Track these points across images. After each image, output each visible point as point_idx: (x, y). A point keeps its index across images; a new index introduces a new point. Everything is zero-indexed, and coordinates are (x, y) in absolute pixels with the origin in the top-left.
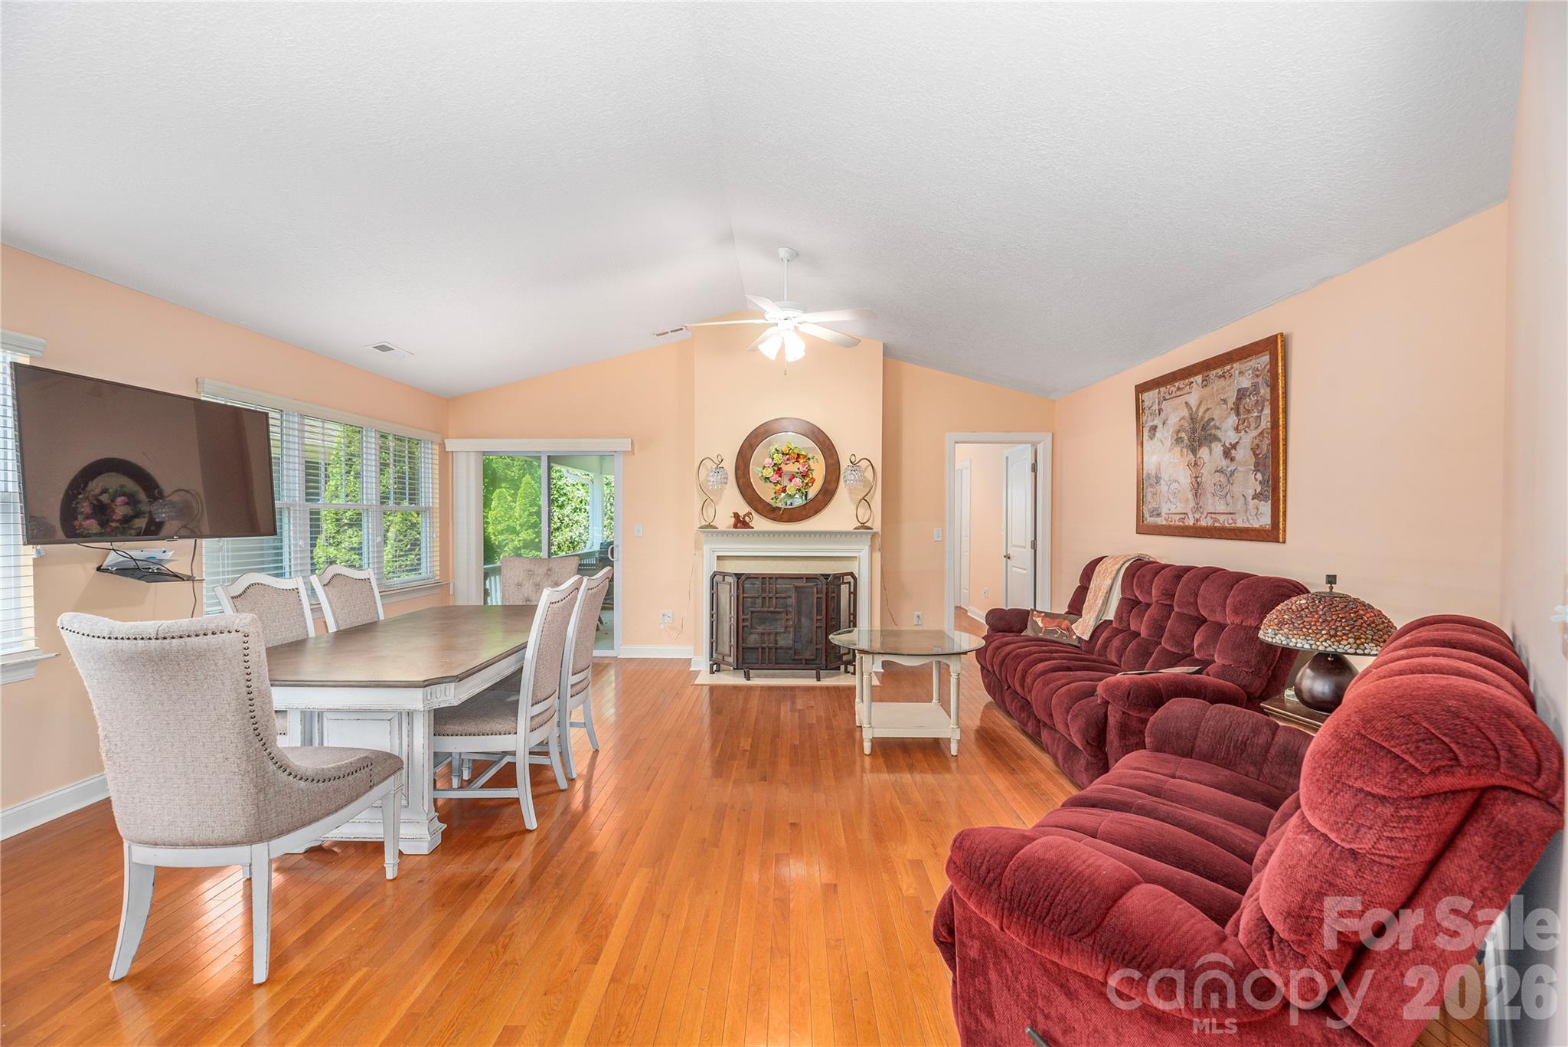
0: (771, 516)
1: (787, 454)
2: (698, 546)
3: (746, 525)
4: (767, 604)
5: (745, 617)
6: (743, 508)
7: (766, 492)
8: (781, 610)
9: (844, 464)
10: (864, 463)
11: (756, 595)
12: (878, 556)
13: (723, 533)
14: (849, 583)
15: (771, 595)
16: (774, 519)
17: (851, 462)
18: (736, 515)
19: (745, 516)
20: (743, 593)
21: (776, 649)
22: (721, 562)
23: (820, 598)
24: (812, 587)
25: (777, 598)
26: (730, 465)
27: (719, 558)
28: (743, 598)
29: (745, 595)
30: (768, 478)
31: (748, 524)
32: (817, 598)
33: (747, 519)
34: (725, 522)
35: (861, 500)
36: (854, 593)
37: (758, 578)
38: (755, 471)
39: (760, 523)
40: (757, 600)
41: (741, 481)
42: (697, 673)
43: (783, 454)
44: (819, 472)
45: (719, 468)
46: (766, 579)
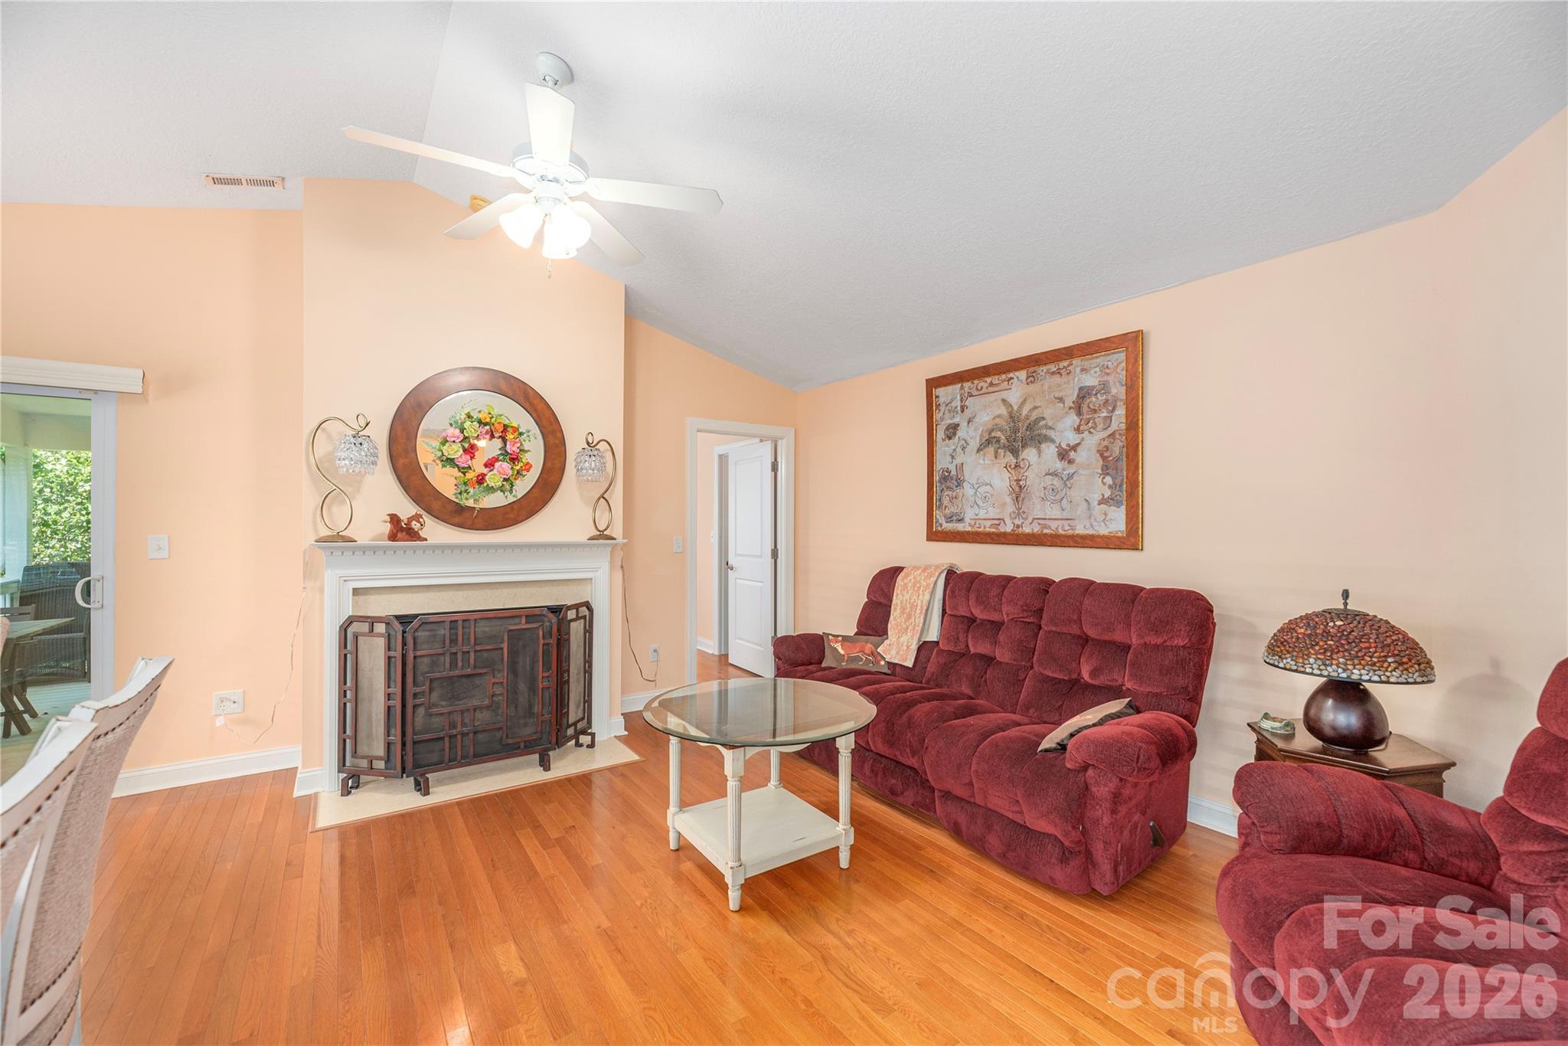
0: (457, 520)
1: (486, 424)
2: (310, 572)
3: (412, 535)
4: (460, 664)
5: (418, 690)
6: (406, 509)
7: (444, 481)
8: (485, 670)
9: (574, 445)
10: (603, 446)
11: (440, 651)
12: (619, 575)
13: (364, 549)
14: (584, 617)
15: (465, 649)
16: (461, 525)
17: (588, 443)
18: (394, 519)
19: (410, 520)
20: (415, 649)
21: (475, 733)
22: (361, 598)
23: (548, 644)
24: (538, 628)
25: (476, 651)
26: (379, 434)
27: (356, 592)
28: (415, 657)
29: (418, 653)
30: (452, 460)
31: (417, 533)
32: (544, 645)
33: (415, 525)
34: (370, 527)
35: (599, 499)
36: (589, 631)
37: (444, 621)
38: (427, 445)
39: (435, 531)
40: (442, 658)
41: (401, 462)
43: (480, 422)
44: (535, 453)
45: (358, 437)
46: (457, 625)
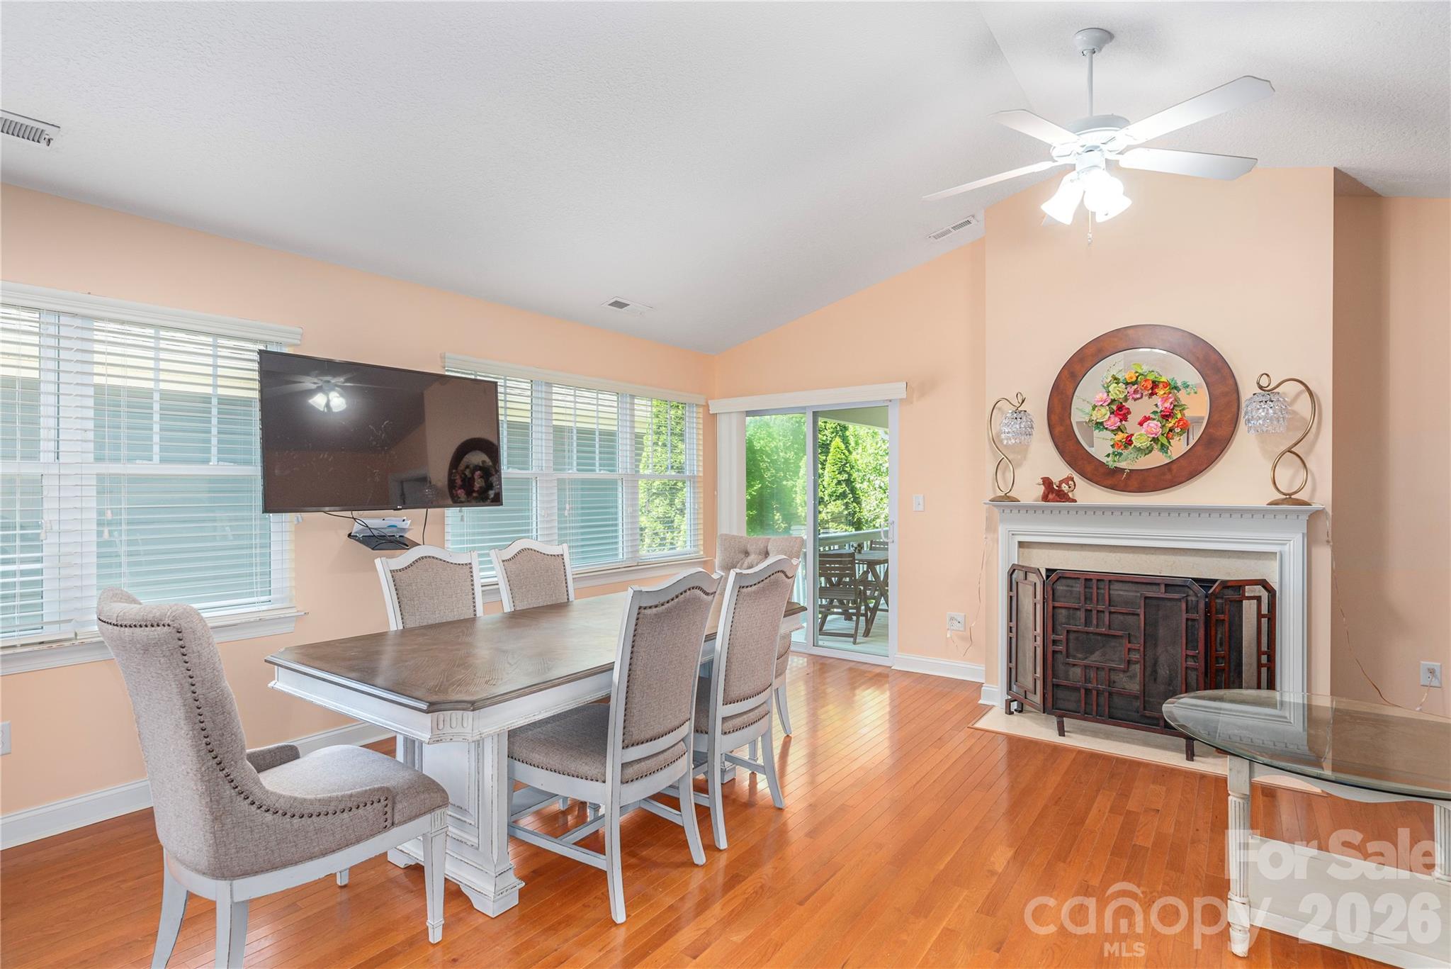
0: (1109, 482)
1: (1133, 384)
2: (991, 527)
3: (1061, 496)
4: (1095, 622)
5: (1057, 637)
6: (1059, 470)
7: (1101, 447)
8: (1120, 633)
9: (1248, 389)
10: (1291, 389)
11: (1076, 606)
13: (1027, 508)
14: (1259, 599)
15: (1100, 607)
16: (1113, 487)
17: (1261, 388)
18: (1047, 482)
19: (1061, 482)
20: (1054, 600)
21: (1110, 694)
22: (1026, 551)
23: (1193, 620)
24: (1179, 600)
25: (1110, 613)
26: (1038, 407)
27: (1021, 545)
28: (1054, 608)
29: (1057, 604)
30: (1102, 423)
31: (1066, 494)
32: (1187, 620)
33: (1065, 487)
34: (1030, 492)
35: (1283, 453)
36: (1270, 618)
37: (1078, 578)
38: (1080, 412)
39: (1087, 493)
40: (1078, 612)
41: (1058, 429)
42: (986, 709)
43: (1127, 384)
44: (1197, 406)
45: (1019, 413)
46: (1092, 582)
